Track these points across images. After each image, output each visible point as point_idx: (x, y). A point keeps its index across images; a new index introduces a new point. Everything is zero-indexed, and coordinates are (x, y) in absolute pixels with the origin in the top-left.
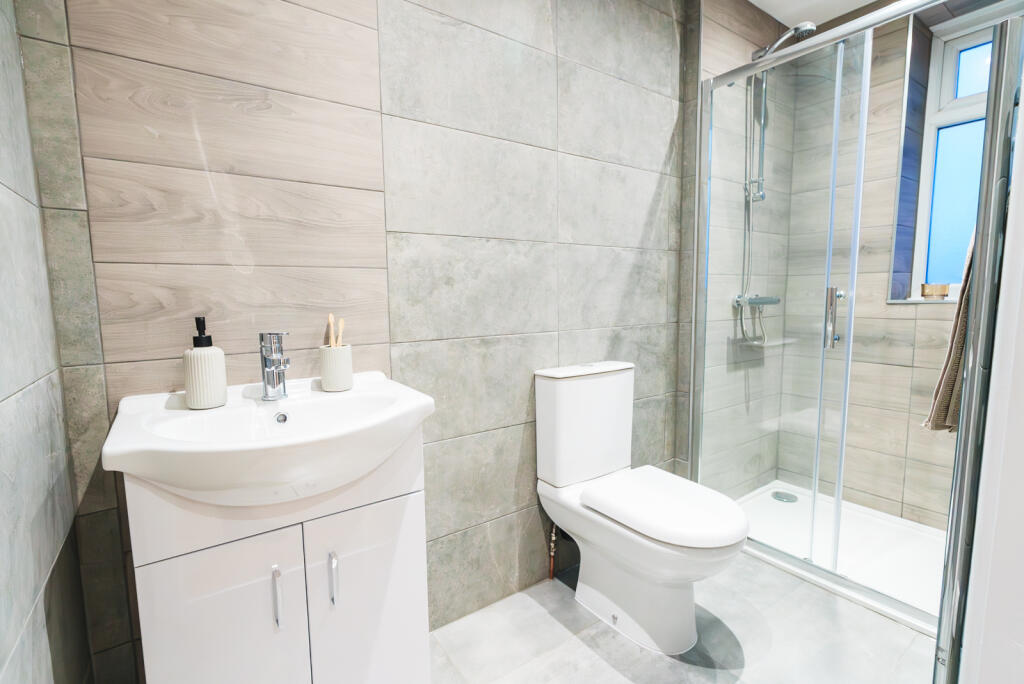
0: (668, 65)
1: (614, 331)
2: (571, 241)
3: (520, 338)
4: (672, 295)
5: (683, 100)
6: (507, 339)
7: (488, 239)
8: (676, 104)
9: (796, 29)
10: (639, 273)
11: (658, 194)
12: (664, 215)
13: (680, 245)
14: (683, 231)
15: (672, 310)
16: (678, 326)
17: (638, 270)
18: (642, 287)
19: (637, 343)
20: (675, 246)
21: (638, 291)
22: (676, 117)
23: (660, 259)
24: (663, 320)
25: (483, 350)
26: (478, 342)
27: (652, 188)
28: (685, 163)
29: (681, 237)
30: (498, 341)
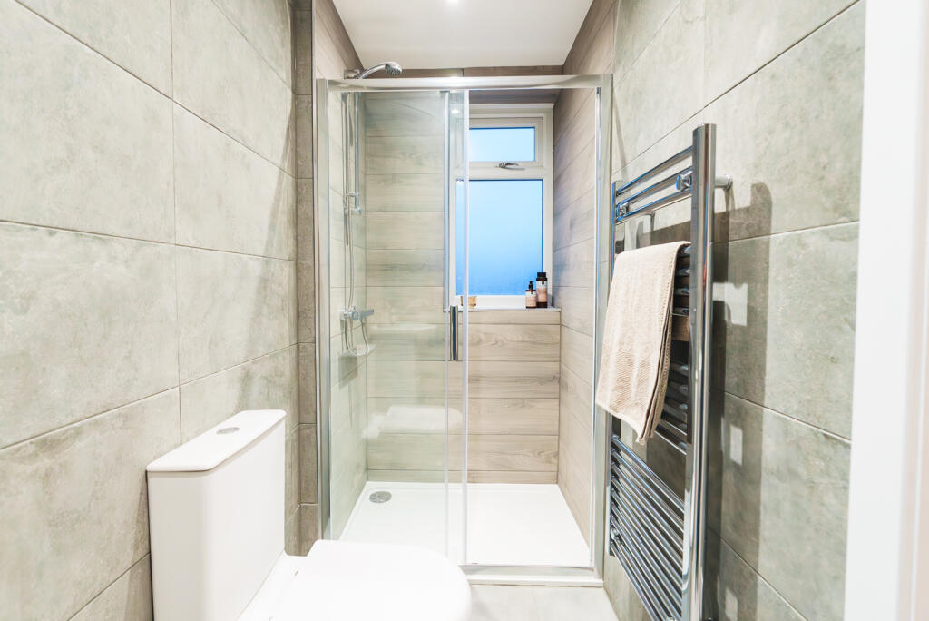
0: (283, 46)
1: (244, 368)
2: (193, 243)
3: (119, 415)
4: (292, 312)
5: (296, 92)
6: (96, 423)
7: (52, 230)
8: (290, 93)
9: (387, 65)
10: (265, 288)
11: (279, 192)
12: (284, 218)
13: (297, 254)
14: (300, 238)
15: (293, 329)
16: (298, 348)
17: (264, 282)
18: (269, 306)
19: (265, 378)
20: (293, 256)
21: (265, 311)
22: (290, 107)
23: (282, 270)
24: (287, 344)
25: (45, 462)
26: (32, 449)
27: (274, 185)
28: (299, 162)
29: (297, 246)
30: (78, 432)
